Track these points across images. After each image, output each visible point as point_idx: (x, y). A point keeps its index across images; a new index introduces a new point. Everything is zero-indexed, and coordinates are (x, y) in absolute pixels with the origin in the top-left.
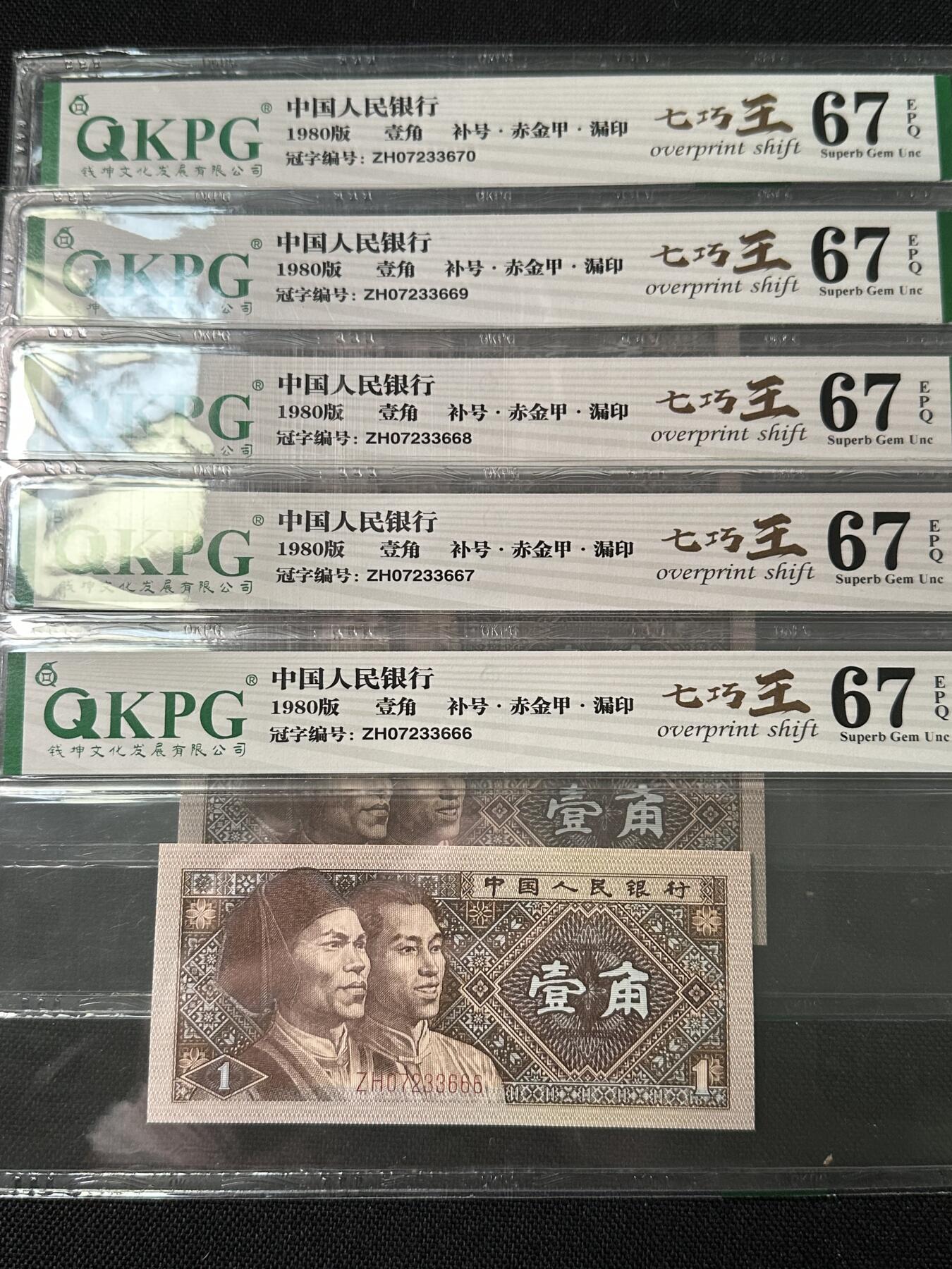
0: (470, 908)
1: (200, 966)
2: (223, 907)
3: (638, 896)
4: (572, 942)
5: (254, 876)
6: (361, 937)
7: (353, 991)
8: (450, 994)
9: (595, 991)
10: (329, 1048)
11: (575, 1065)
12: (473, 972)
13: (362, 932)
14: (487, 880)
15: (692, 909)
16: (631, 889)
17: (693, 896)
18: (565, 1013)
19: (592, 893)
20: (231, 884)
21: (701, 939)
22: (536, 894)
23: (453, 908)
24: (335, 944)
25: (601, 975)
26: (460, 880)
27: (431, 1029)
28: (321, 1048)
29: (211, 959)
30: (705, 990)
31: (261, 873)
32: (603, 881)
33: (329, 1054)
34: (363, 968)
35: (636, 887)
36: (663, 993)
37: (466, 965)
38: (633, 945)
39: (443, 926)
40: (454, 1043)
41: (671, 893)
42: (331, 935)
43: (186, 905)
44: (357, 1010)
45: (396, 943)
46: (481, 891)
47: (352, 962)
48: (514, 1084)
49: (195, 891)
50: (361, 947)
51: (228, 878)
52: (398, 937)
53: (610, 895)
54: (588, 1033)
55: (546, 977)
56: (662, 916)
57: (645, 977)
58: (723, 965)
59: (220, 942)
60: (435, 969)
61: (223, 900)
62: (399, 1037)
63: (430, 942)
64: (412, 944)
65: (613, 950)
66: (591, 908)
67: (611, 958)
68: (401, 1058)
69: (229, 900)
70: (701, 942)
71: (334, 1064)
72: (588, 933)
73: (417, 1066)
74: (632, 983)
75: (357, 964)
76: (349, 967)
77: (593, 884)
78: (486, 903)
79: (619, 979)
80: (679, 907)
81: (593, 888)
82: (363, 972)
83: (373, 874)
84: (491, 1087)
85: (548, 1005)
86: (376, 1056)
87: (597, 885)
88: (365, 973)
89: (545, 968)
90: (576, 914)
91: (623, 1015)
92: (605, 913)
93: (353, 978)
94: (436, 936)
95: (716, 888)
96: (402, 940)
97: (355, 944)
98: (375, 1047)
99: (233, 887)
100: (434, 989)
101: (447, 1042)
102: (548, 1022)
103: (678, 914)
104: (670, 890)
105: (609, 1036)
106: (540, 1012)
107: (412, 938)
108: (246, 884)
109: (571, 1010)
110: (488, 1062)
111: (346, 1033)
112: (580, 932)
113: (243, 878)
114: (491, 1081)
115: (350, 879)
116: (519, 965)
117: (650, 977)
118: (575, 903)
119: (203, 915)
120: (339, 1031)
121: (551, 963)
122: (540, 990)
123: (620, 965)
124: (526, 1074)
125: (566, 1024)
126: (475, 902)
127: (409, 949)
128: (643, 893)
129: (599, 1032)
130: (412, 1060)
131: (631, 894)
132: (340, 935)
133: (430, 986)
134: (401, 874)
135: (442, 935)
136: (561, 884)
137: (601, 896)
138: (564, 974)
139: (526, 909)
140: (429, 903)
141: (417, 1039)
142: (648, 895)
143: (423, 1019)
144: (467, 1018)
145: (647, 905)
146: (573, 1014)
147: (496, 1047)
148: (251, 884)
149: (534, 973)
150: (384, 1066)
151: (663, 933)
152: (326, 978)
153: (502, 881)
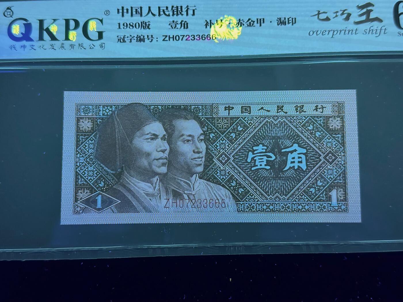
0: (218, 121)
1: (86, 149)
2: (97, 121)
3: (300, 113)
4: (268, 135)
5: (111, 107)
6: (164, 135)
7: (161, 161)
8: (209, 162)
9: (280, 158)
10: (150, 187)
11: (271, 193)
12: (220, 151)
13: (165, 133)
14: (225, 107)
15: (328, 118)
16: (297, 109)
17: (328, 111)
18: (266, 169)
19: (278, 112)
20: (100, 111)
21: (332, 132)
22: (250, 113)
23: (209, 121)
24: (152, 139)
25: (282, 151)
26: (212, 107)
27: (200, 178)
28: (146, 187)
29: (92, 146)
30: (335, 156)
31: (114, 105)
32: (283, 106)
33: (151, 190)
34: (166, 150)
35: (300, 108)
36: (313, 158)
37: (216, 148)
38: (298, 136)
39: (204, 130)
40: (211, 184)
41: (317, 111)
42: (150, 134)
43: (78, 120)
44: (164, 170)
45: (181, 138)
46: (223, 113)
47: (160, 147)
48: (241, 203)
49: (82, 114)
50: (165, 140)
51: (99, 108)
52: (183, 135)
53: (286, 113)
54: (277, 177)
55: (255, 152)
56: (312, 122)
57: (304, 151)
58: (343, 144)
59: (96, 138)
60: (201, 150)
61: (96, 118)
62: (185, 182)
63: (198, 137)
64: (190, 138)
65: (289, 138)
66: (277, 119)
67: (288, 143)
68: (186, 192)
69: (99, 118)
70: (332, 133)
71: (153, 195)
72: (276, 131)
73: (194, 195)
74: (298, 154)
75: (163, 148)
76: (159, 150)
77: (278, 108)
78: (225, 118)
79: (292, 152)
80: (321, 117)
81: (278, 110)
82: (166, 152)
83: (169, 105)
84: (230, 204)
85: (257, 166)
86: (173, 190)
87: (280, 108)
88: (167, 152)
89: (255, 148)
90: (270, 122)
91: (294, 169)
92: (284, 121)
93: (161, 155)
94: (202, 134)
95: (340, 107)
96: (184, 137)
97: (162, 139)
98: (173, 187)
99: (101, 112)
100: (200, 159)
101: (208, 184)
102: (257, 174)
103: (321, 120)
104: (316, 109)
105: (288, 179)
106: (253, 169)
107: (190, 136)
108: (107, 111)
109: (268, 167)
110: (228, 193)
111: (158, 181)
112: (272, 131)
113: (106, 108)
114: (230, 202)
115: (158, 108)
116: (242, 147)
117: (307, 151)
118: (269, 117)
119: (86, 125)
120: (155, 179)
121: (258, 145)
122: (253, 158)
123: (292, 146)
124: (247, 198)
125: (266, 174)
126: (220, 118)
127: (188, 141)
128: (302, 111)
129: (282, 177)
130: (191, 192)
131: (297, 112)
132: (154, 135)
133: (199, 158)
134: (183, 105)
135: (204, 133)
136: (262, 108)
137: (282, 113)
138: (264, 151)
139: (245, 121)
140: (197, 118)
141: (193, 183)
142: (305, 112)
143: (196, 173)
144: (218, 173)
145: (305, 117)
146: (269, 169)
147: (232, 186)
148: (110, 110)
149: (250, 151)
150: (177, 195)
151: (313, 130)
152: (148, 155)
153: (233, 108)
